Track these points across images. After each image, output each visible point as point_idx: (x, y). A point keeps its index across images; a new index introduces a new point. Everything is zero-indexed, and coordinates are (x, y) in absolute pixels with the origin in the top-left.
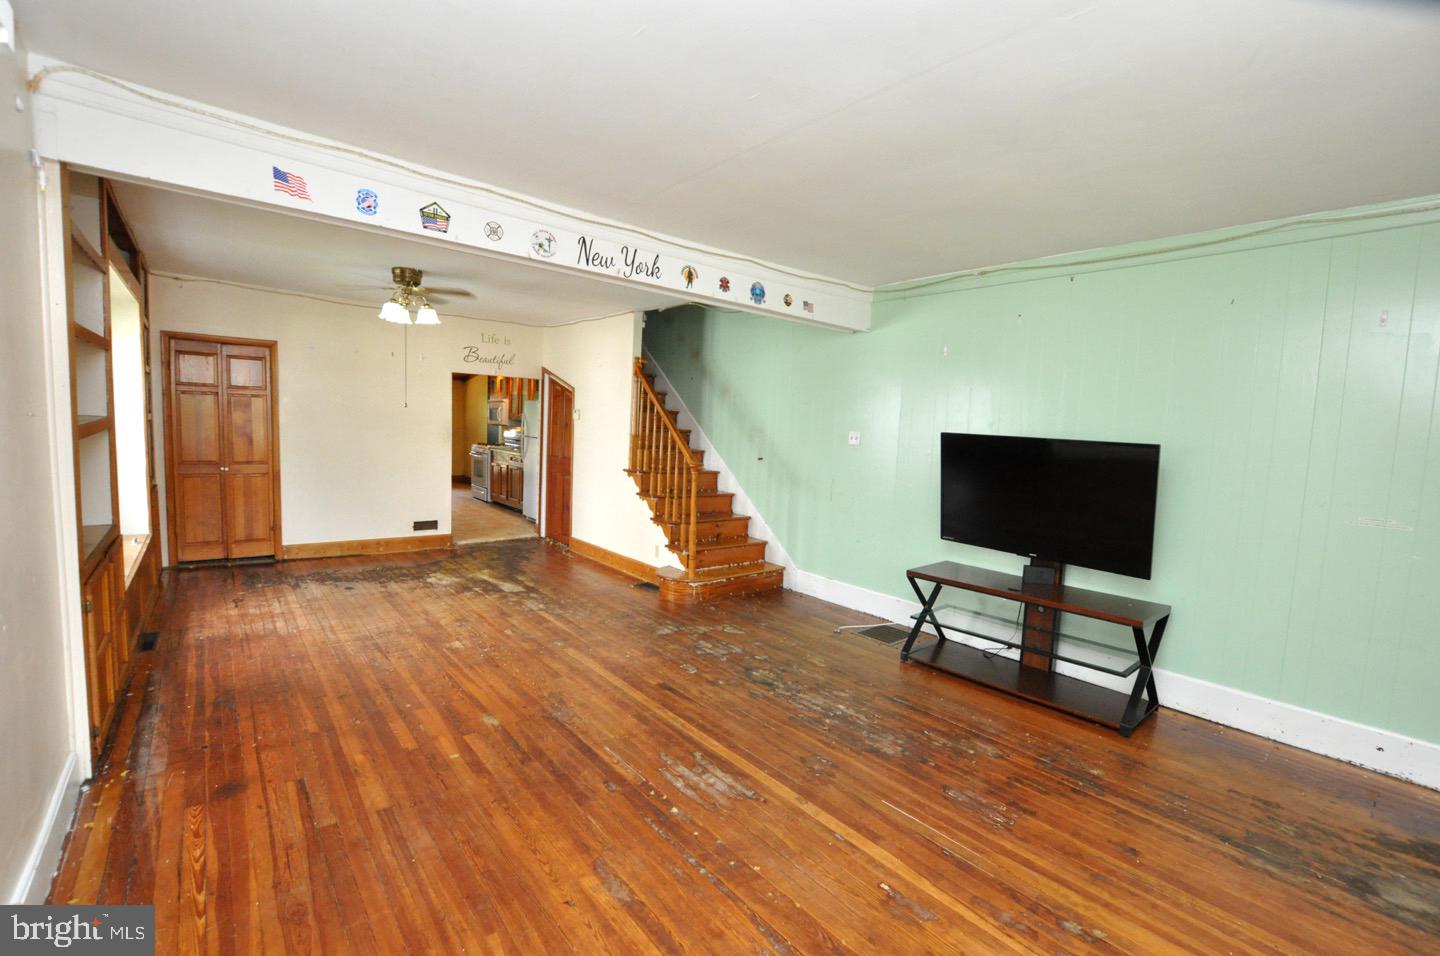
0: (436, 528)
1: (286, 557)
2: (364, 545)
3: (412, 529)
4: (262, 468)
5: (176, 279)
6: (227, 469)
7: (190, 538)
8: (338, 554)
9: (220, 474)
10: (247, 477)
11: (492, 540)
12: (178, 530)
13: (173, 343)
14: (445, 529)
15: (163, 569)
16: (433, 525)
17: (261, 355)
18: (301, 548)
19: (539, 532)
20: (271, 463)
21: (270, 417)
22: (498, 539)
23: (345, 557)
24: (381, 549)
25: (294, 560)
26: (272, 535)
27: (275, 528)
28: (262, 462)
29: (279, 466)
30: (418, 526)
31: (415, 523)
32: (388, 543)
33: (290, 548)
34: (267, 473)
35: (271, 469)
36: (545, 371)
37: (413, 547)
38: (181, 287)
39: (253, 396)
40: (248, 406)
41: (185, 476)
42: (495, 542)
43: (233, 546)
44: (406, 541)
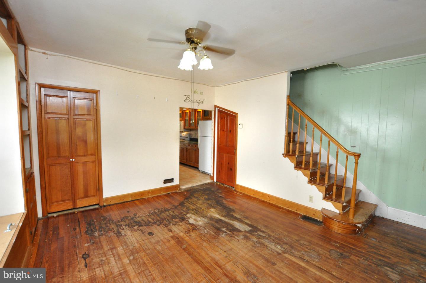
0: (173, 182)
1: (105, 204)
2: (142, 193)
3: (163, 183)
4: (92, 158)
5: (44, 53)
6: (74, 160)
7: (54, 199)
8: (130, 199)
9: (70, 163)
10: (85, 163)
11: (195, 185)
12: (48, 195)
13: (42, 89)
14: (176, 182)
15: (38, 220)
16: (171, 180)
17: (91, 98)
18: (112, 198)
19: (213, 179)
20: (97, 155)
21: (96, 130)
22: (198, 184)
23: (134, 200)
24: (150, 195)
25: (110, 205)
26: (98, 193)
27: (99, 190)
28: (92, 155)
29: (101, 156)
30: (166, 181)
31: (164, 180)
32: (153, 191)
33: (107, 199)
34: (95, 161)
35: (97, 158)
36: (216, 106)
37: (163, 193)
38: (47, 58)
39: (87, 120)
40: (85, 125)
41: (50, 165)
42: (197, 186)
43: (78, 201)
44: (160, 190)
